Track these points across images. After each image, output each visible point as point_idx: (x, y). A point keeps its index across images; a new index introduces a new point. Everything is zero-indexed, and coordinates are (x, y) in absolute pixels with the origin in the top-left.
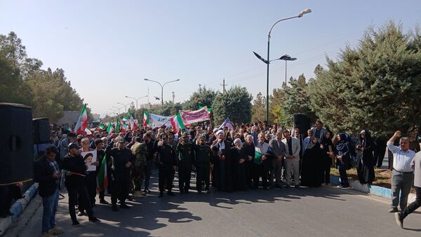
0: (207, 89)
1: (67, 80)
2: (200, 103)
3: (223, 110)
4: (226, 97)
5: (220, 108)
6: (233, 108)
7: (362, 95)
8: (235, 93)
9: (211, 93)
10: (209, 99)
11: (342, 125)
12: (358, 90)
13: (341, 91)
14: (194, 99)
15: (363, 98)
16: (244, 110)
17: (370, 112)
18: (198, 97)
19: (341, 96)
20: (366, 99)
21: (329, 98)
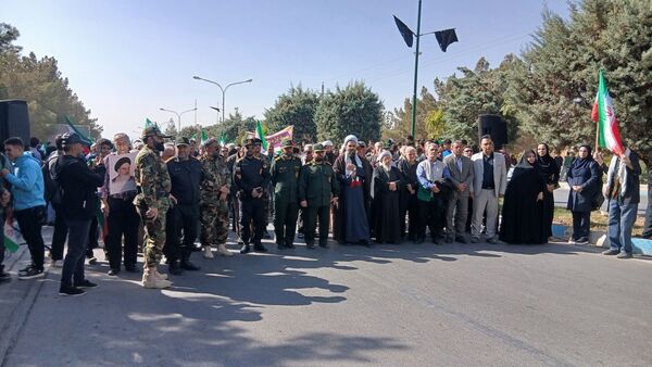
0: (304, 91)
1: (63, 76)
2: (292, 111)
3: (336, 121)
4: (340, 100)
5: (330, 118)
6: (352, 118)
7: (620, 73)
8: (356, 93)
9: (312, 97)
10: (308, 106)
11: (569, 132)
12: (612, 64)
13: (579, 67)
14: (282, 105)
15: (623, 79)
16: (371, 123)
17: (633, 103)
18: (289, 102)
19: (577, 77)
20: (628, 80)
21: (550, 83)
